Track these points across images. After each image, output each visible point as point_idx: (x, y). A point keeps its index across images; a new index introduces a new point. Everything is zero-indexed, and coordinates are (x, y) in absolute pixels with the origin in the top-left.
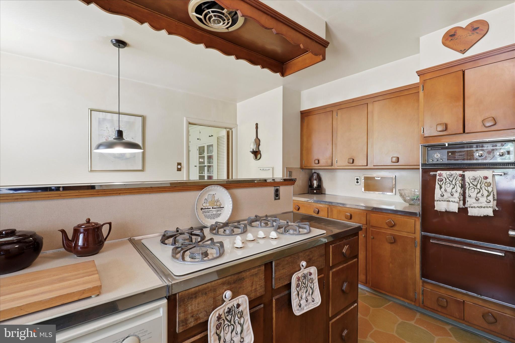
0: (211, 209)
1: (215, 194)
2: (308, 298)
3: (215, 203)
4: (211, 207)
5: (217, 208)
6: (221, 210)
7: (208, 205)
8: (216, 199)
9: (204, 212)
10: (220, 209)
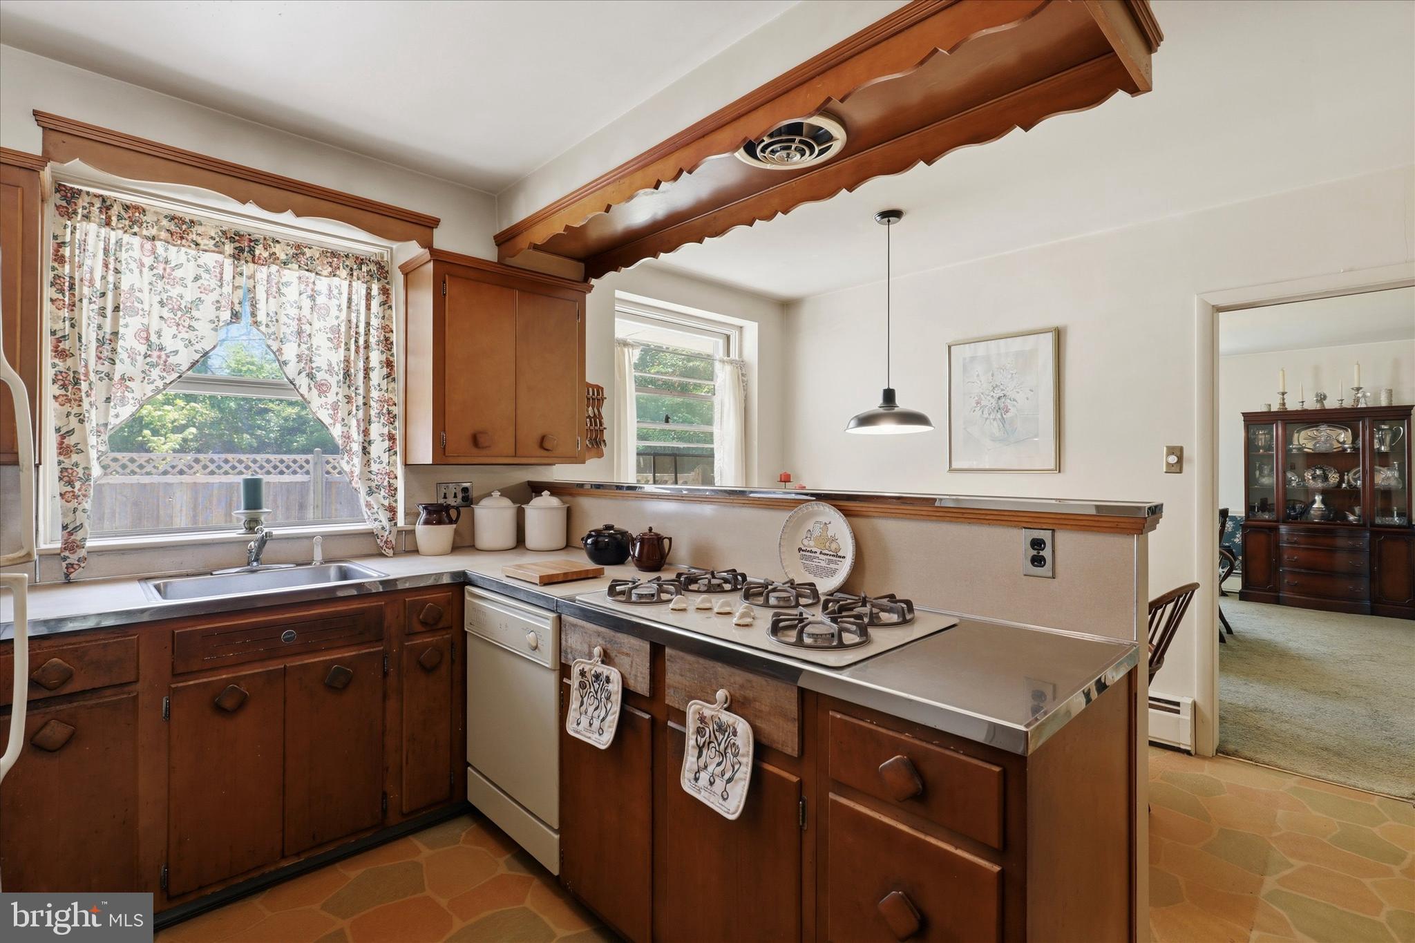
0: (818, 555)
1: (830, 523)
2: (718, 781)
3: (828, 544)
4: (819, 551)
5: (830, 555)
6: (839, 563)
7: (812, 543)
8: (830, 533)
9: (803, 557)
10: (835, 558)
